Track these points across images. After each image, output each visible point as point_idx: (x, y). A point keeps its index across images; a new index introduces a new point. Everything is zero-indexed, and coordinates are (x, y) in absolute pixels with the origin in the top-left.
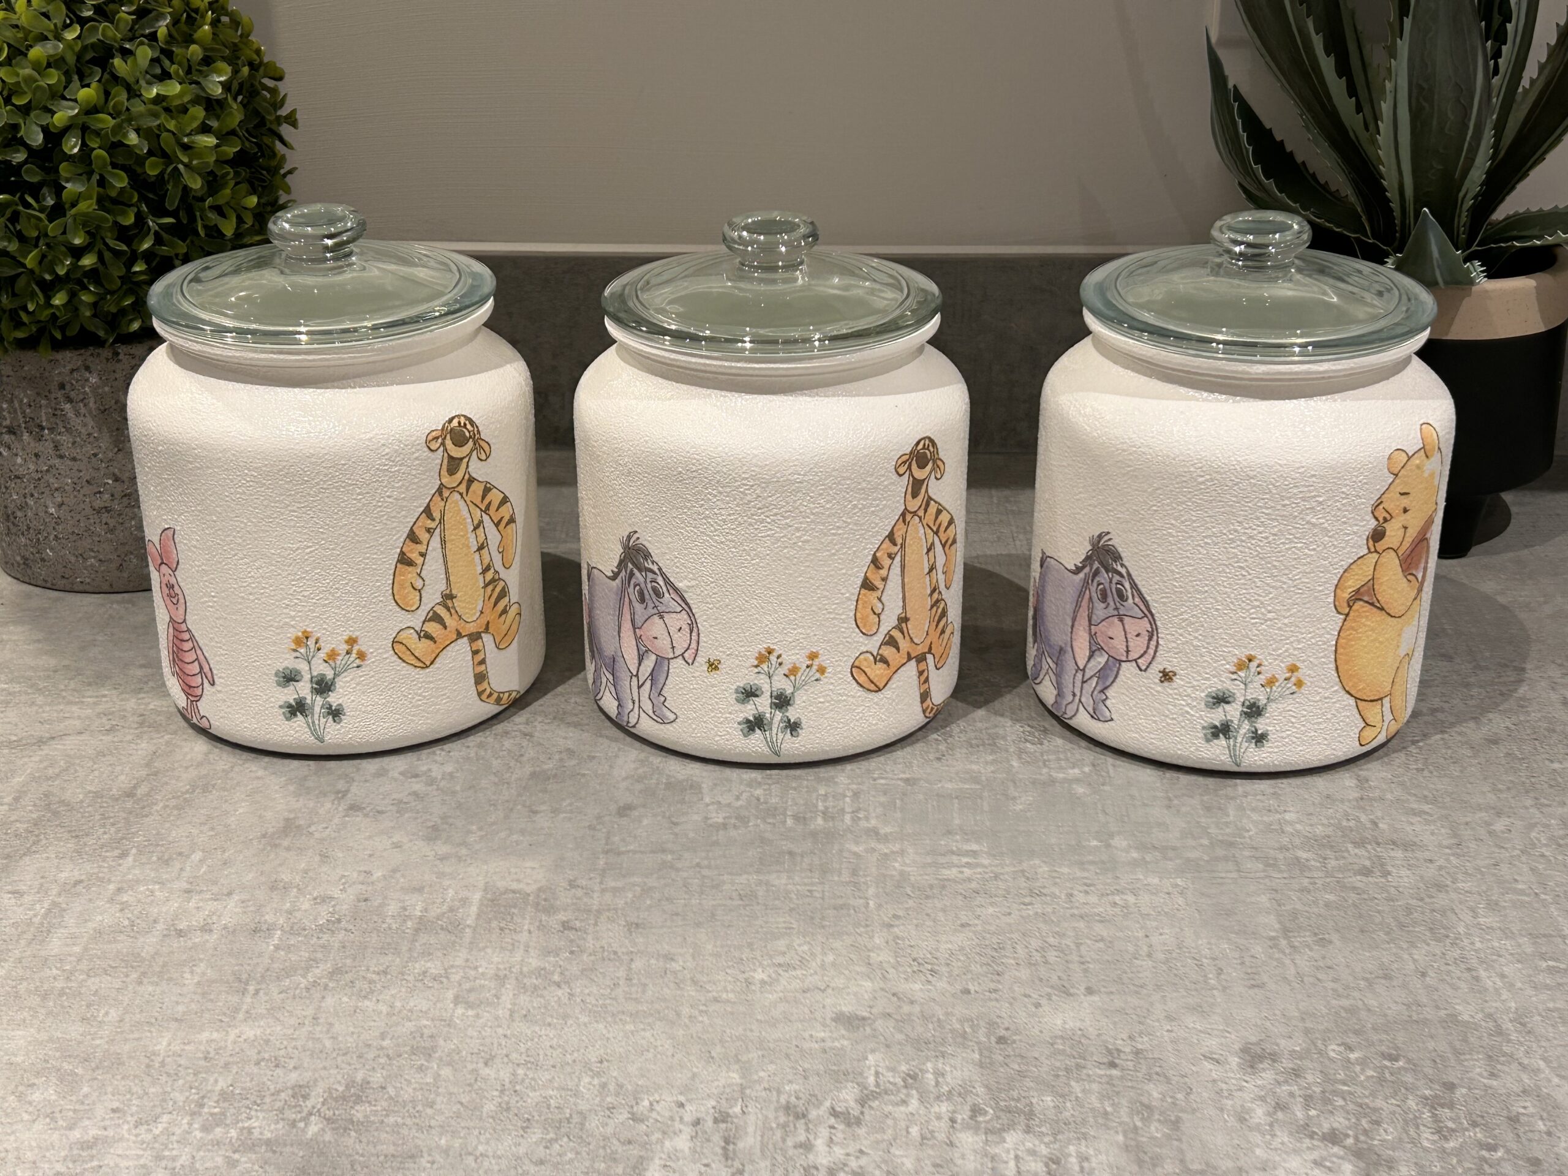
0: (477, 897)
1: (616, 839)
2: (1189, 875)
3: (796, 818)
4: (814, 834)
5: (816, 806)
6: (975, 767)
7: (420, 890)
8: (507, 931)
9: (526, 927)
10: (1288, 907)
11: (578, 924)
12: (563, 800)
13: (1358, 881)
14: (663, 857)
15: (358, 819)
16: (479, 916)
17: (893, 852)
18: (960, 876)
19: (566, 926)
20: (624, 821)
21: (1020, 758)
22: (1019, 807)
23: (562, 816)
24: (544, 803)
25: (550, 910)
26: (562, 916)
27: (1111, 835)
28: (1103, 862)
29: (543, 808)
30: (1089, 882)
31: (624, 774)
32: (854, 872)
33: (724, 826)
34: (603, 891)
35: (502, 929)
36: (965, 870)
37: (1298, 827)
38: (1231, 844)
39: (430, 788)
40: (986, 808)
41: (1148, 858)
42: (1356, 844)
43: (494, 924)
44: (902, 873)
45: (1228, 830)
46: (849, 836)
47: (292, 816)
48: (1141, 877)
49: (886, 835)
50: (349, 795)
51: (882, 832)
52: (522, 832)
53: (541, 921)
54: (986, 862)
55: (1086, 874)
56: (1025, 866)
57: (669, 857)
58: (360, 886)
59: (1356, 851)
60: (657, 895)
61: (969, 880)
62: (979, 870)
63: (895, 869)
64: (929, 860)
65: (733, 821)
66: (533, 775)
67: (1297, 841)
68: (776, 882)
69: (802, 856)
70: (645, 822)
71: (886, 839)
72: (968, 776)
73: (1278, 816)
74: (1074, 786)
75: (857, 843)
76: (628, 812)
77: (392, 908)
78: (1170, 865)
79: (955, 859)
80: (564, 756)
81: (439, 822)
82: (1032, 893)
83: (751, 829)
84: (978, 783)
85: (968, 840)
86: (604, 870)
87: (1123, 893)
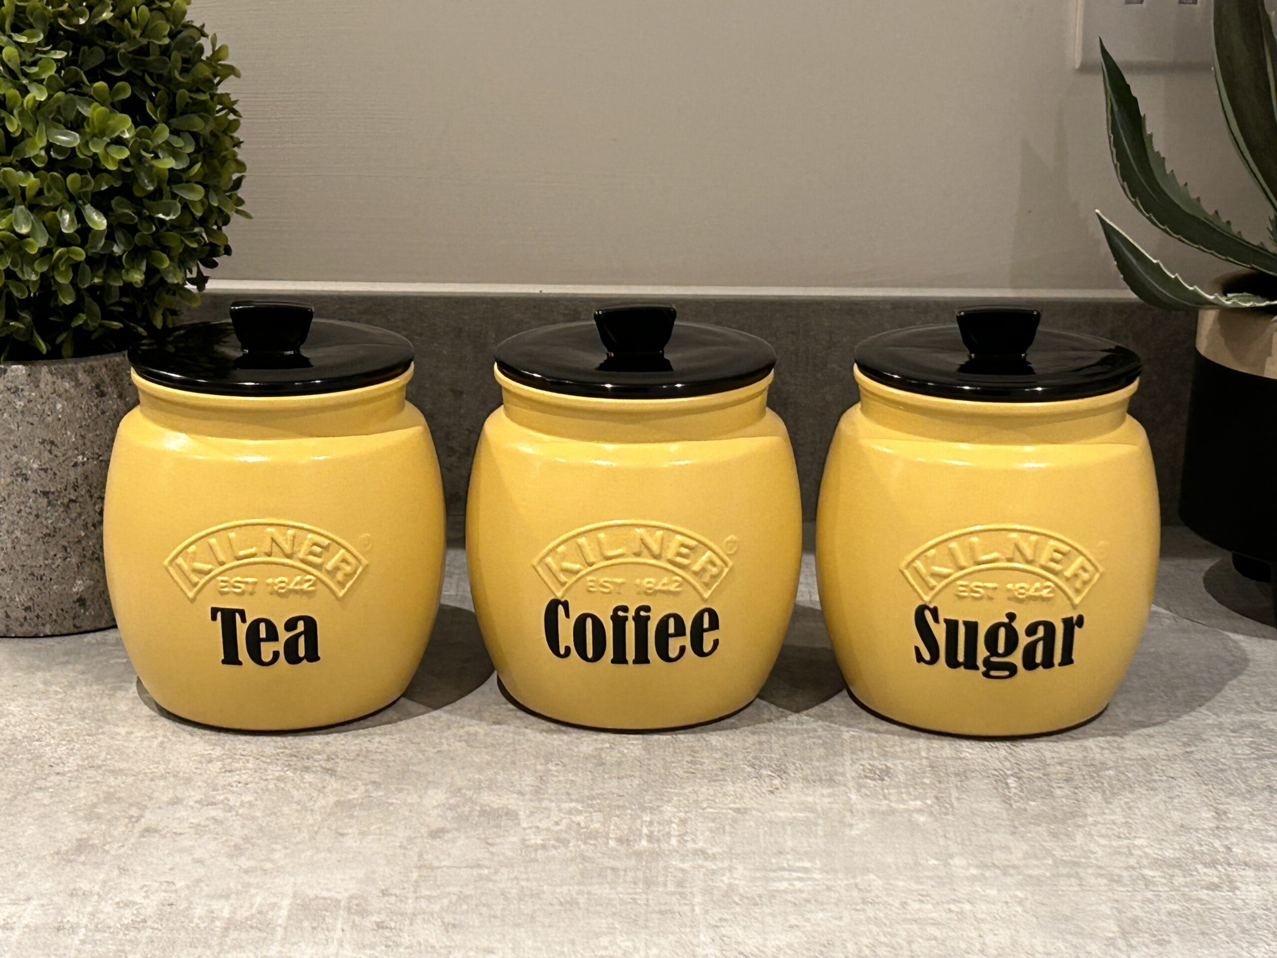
0: (286, 903)
1: (430, 857)
2: (1028, 888)
3: (620, 840)
4: (638, 854)
5: (640, 831)
6: (810, 799)
7: (227, 897)
8: (319, 930)
9: (339, 926)
10: (1129, 915)
11: (393, 925)
12: (372, 824)
13: (1204, 894)
14: (481, 871)
15: (155, 840)
16: (289, 917)
17: (722, 869)
18: (791, 887)
19: (380, 926)
20: (437, 843)
21: (858, 791)
22: (855, 832)
23: (370, 837)
24: (351, 827)
25: (363, 913)
26: (376, 918)
27: (951, 856)
28: (939, 877)
29: (350, 831)
30: (924, 893)
31: (435, 803)
32: (680, 884)
33: (544, 847)
34: (417, 898)
35: (314, 928)
36: (796, 883)
37: (1148, 850)
38: (1076, 864)
39: (229, 814)
40: (820, 833)
41: (988, 874)
42: (1206, 865)
43: (306, 924)
44: (730, 885)
45: (1072, 853)
46: (674, 854)
47: (85, 836)
48: (979, 889)
49: (714, 854)
50: (143, 820)
51: (710, 852)
52: (329, 851)
53: (354, 922)
54: (817, 875)
55: (921, 887)
56: (858, 880)
57: (486, 871)
58: (163, 894)
59: (1205, 870)
60: (474, 902)
61: (801, 891)
62: (810, 883)
63: (722, 881)
64: (758, 875)
65: (552, 842)
66: (338, 803)
67: (1145, 862)
68: (599, 892)
69: (625, 871)
70: (460, 842)
71: (714, 858)
72: (802, 807)
73: (1126, 842)
74: (916, 815)
75: (683, 861)
76: (441, 835)
77: (199, 911)
78: (1009, 880)
79: (786, 874)
80: (370, 787)
81: (241, 842)
82: (864, 901)
83: (572, 848)
84: (813, 812)
85: (800, 859)
86: (417, 882)
87: (959, 902)
